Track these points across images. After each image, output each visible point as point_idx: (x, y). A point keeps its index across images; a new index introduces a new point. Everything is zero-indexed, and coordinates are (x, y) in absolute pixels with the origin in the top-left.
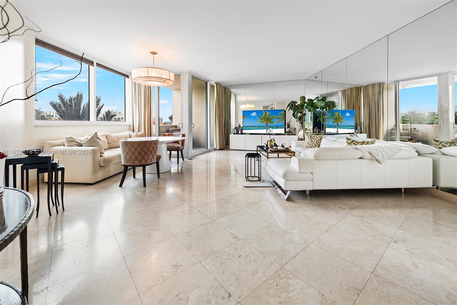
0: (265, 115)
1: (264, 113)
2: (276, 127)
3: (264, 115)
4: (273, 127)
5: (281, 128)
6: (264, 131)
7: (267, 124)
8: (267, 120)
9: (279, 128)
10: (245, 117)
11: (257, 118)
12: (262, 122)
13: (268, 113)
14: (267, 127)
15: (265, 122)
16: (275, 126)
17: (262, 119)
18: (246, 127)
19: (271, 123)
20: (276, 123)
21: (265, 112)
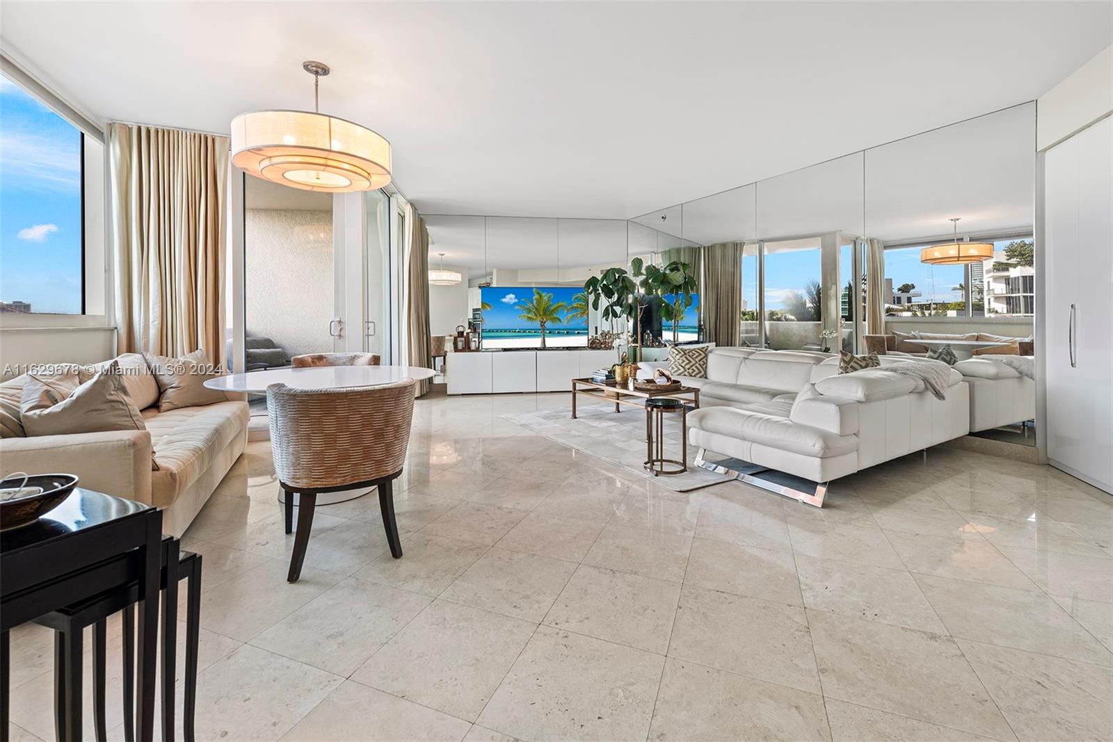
0: (539, 302)
1: (536, 296)
2: (567, 332)
3: (535, 302)
4: (558, 332)
5: (578, 333)
6: (537, 342)
7: (543, 323)
8: (545, 314)
9: (573, 334)
10: (488, 305)
11: (517, 307)
12: (530, 318)
13: (545, 297)
14: (543, 332)
15: (539, 318)
16: (563, 330)
17: (530, 311)
18: (489, 331)
19: (553, 322)
20: (566, 322)
21: (538, 294)
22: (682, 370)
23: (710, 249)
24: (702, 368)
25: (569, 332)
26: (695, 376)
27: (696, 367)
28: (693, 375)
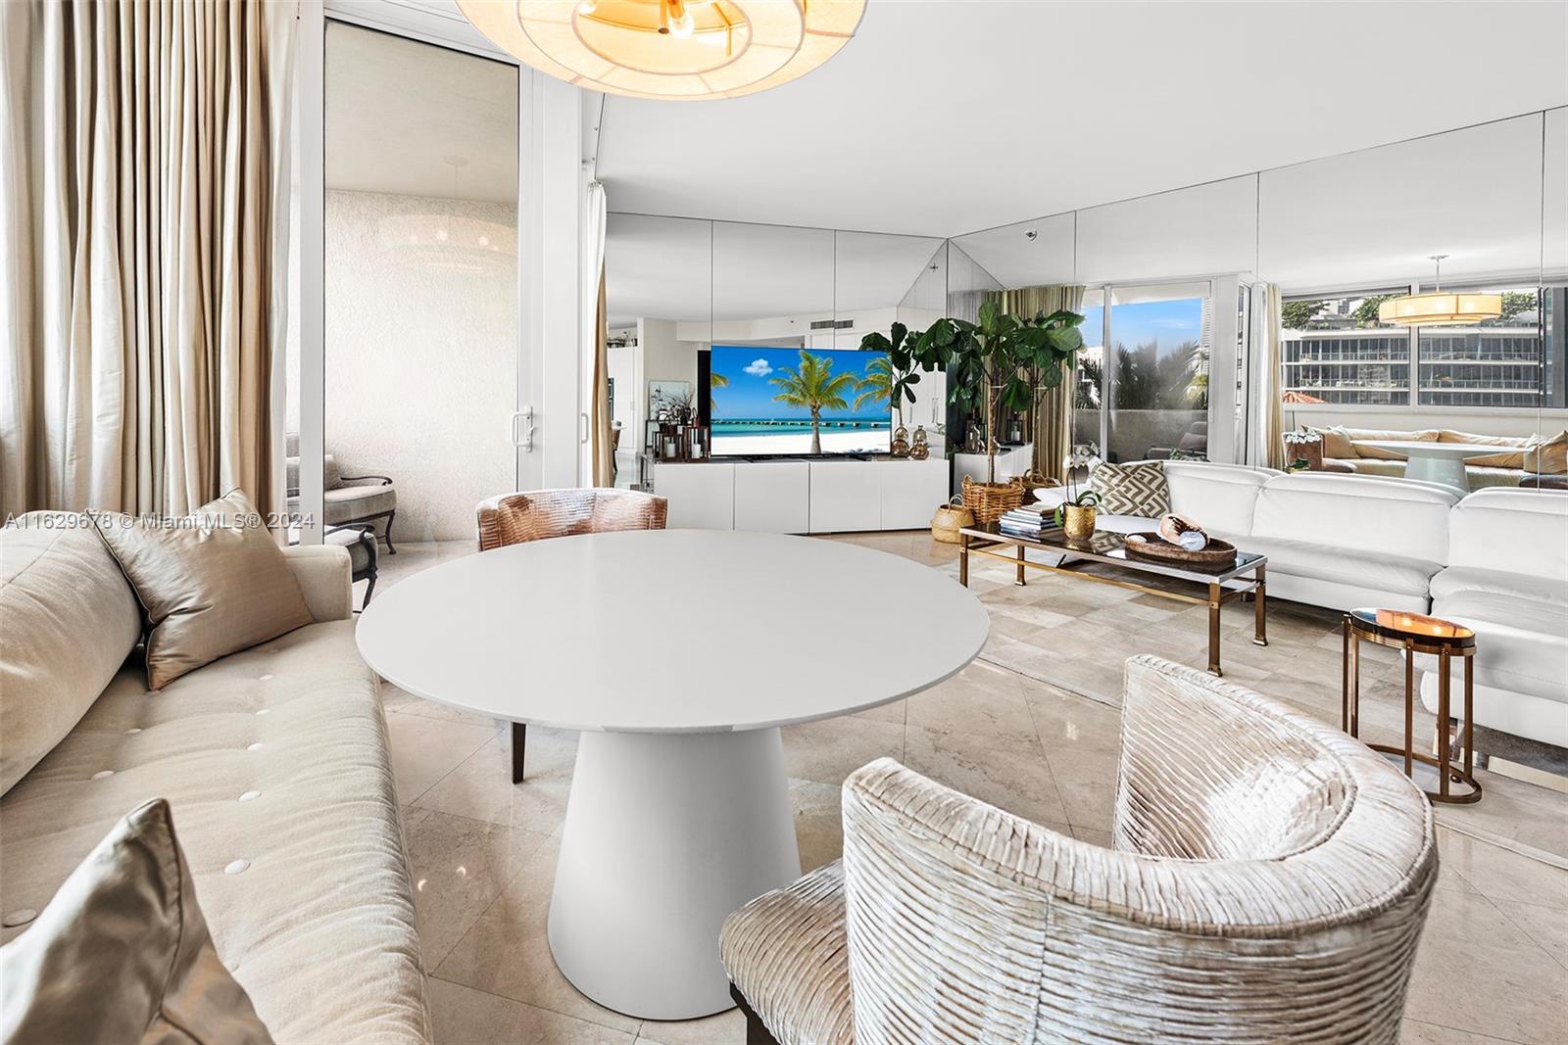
0: (809, 372)
1: (804, 363)
2: (857, 425)
3: (802, 372)
4: (842, 425)
5: (876, 426)
6: (802, 443)
7: (815, 409)
8: (819, 393)
9: (868, 428)
10: (723, 379)
11: (771, 382)
12: (793, 401)
13: (820, 364)
14: (817, 424)
15: (809, 401)
16: (851, 420)
17: (793, 389)
18: (723, 423)
19: (833, 407)
20: (855, 406)
21: (808, 359)
22: (1130, 505)
24: (1165, 501)
25: (860, 425)
26: (1154, 517)
27: (1154, 499)
28: (1151, 514)
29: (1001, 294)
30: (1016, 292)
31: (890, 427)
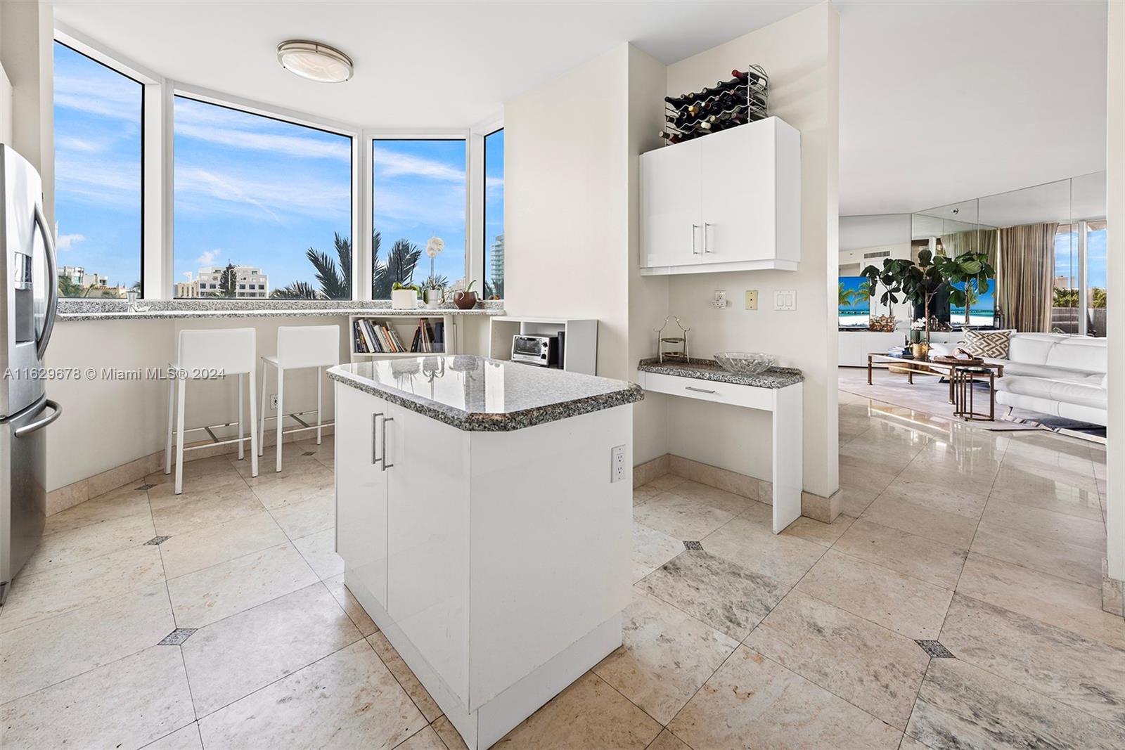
5: (863, 313)
23: (1010, 232)
24: (1004, 351)
25: (855, 313)
26: (995, 357)
27: (996, 349)
28: (993, 356)
29: (995, 232)
30: (1008, 229)
31: (869, 314)
